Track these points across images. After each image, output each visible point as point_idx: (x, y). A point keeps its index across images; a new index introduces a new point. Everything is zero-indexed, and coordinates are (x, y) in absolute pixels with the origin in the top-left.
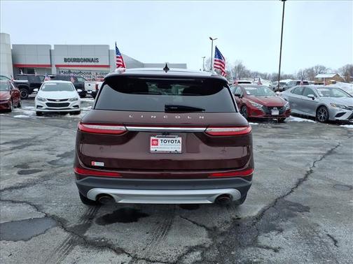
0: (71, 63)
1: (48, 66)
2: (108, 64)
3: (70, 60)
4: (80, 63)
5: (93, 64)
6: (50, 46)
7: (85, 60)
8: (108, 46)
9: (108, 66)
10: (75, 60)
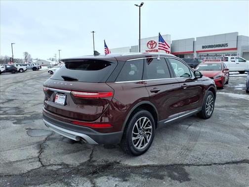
0: (207, 49)
1: (191, 52)
2: (236, 47)
3: (206, 47)
4: (213, 49)
5: (223, 48)
6: (194, 39)
7: (217, 46)
8: (237, 33)
9: (236, 49)
10: (210, 46)
